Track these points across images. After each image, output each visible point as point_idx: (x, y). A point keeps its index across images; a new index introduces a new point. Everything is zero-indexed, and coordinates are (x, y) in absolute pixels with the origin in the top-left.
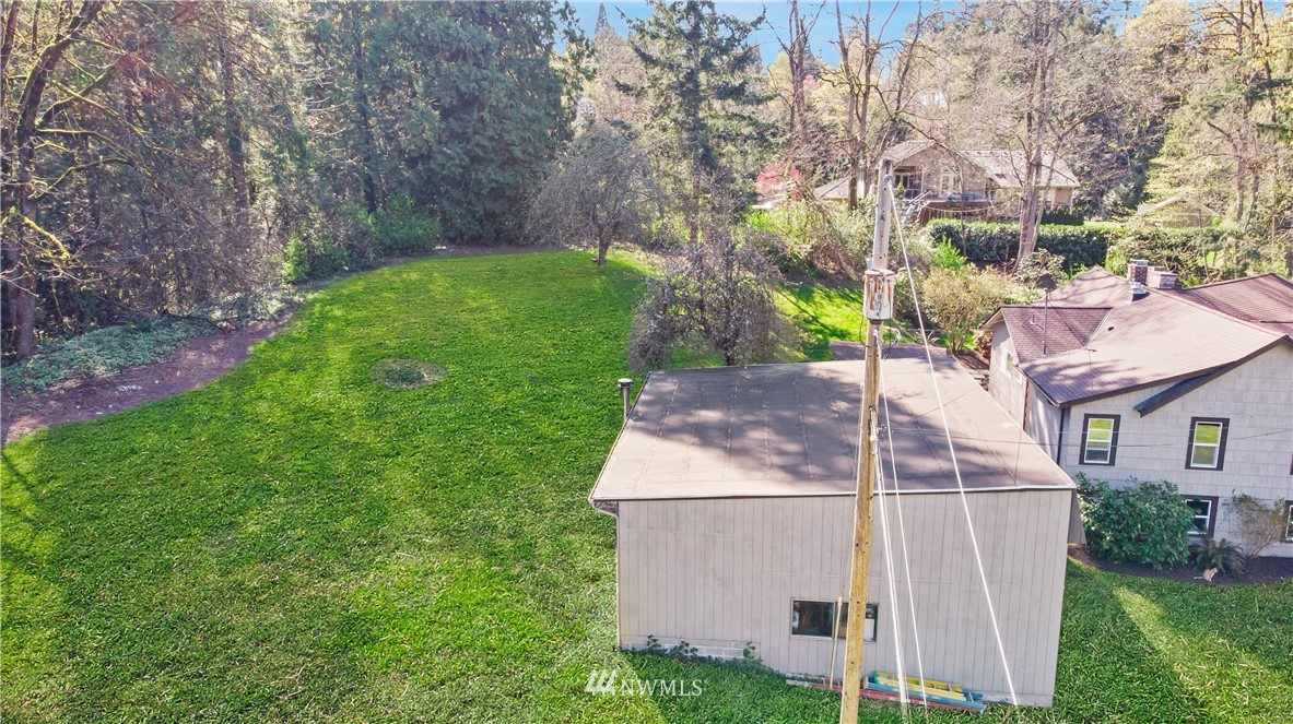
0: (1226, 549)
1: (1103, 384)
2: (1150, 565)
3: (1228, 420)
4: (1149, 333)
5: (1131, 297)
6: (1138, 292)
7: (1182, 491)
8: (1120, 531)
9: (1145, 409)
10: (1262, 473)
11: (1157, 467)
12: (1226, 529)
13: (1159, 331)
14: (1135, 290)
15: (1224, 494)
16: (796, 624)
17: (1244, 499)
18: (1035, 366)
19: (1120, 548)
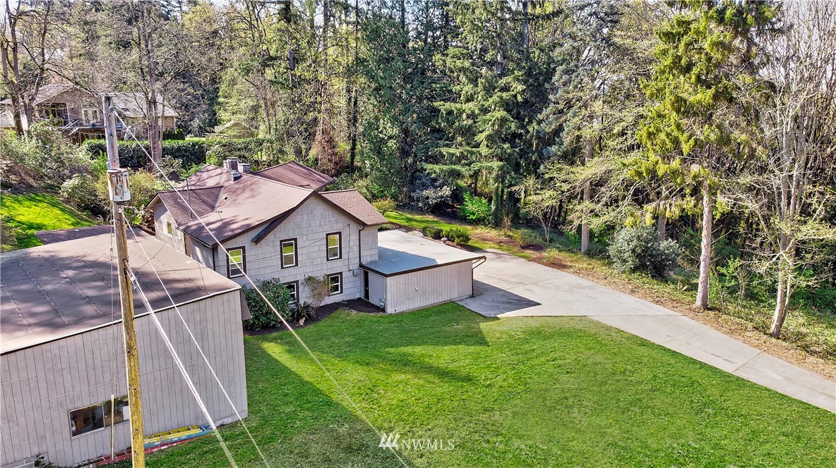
0: (307, 307)
1: (233, 230)
2: (274, 326)
3: (296, 238)
4: (248, 198)
5: (233, 179)
6: (236, 176)
7: (282, 281)
8: (257, 311)
9: (257, 240)
10: (315, 263)
11: (268, 271)
12: (305, 296)
13: (253, 196)
14: (234, 174)
15: (301, 278)
16: (74, 428)
17: (310, 279)
18: (190, 226)
19: (259, 320)
